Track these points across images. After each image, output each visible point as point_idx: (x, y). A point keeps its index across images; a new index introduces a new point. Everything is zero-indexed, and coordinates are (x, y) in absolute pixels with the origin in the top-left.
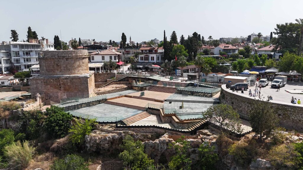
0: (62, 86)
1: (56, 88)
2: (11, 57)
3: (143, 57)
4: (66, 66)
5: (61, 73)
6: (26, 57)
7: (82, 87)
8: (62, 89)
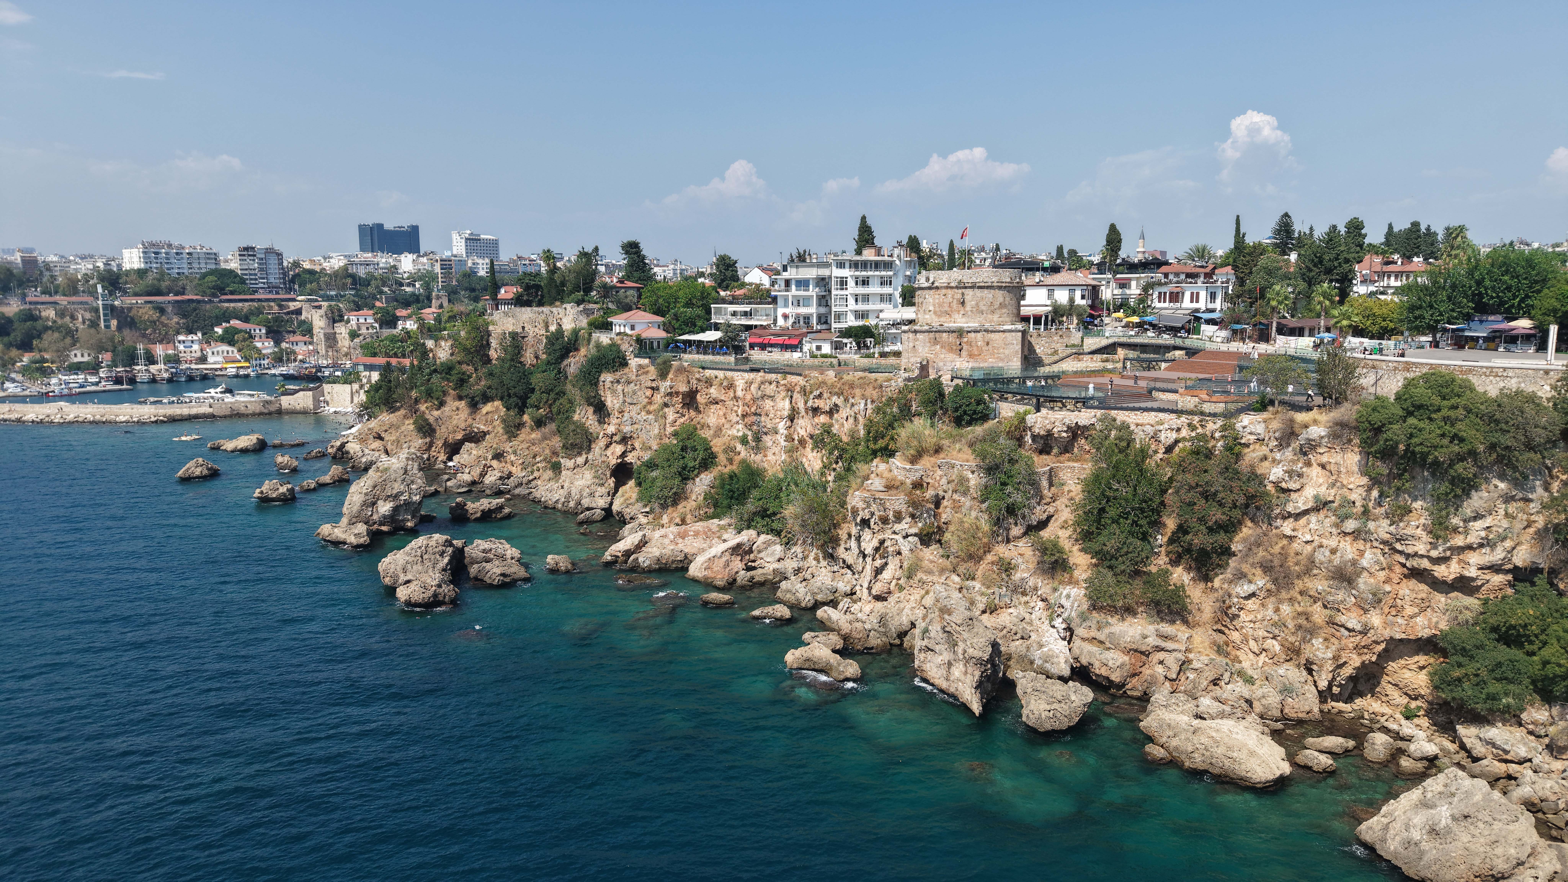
0: (965, 347)
1: (951, 350)
2: (830, 291)
3: (1165, 293)
4: (977, 304)
5: (964, 320)
6: (861, 290)
7: (1007, 352)
8: (964, 353)
